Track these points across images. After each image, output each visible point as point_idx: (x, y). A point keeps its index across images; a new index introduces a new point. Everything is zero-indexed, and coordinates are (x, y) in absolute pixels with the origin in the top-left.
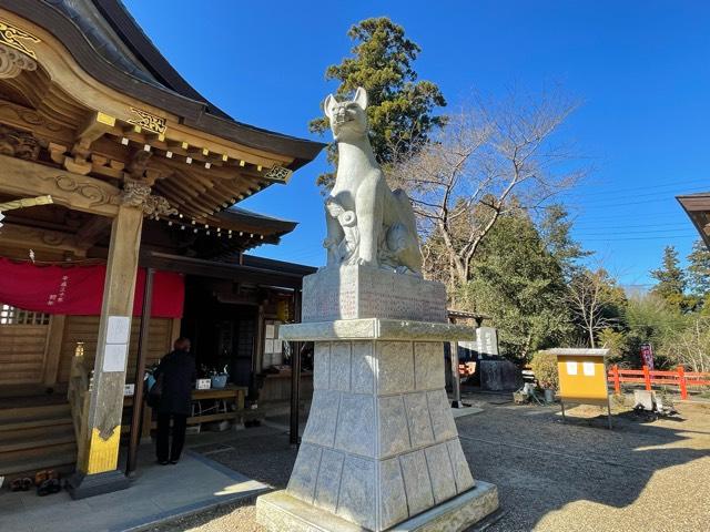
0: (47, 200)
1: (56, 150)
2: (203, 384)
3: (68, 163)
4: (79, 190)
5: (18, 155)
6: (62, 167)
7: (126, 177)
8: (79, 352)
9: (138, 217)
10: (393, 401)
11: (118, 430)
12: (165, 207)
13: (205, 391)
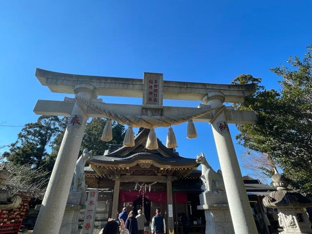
0: (156, 182)
1: (156, 172)
2: (195, 223)
3: (158, 174)
4: (160, 179)
5: (151, 175)
6: (157, 175)
7: (167, 174)
8: (166, 213)
9: (170, 182)
10: (218, 223)
11: (173, 230)
12: (176, 178)
13: (195, 225)
